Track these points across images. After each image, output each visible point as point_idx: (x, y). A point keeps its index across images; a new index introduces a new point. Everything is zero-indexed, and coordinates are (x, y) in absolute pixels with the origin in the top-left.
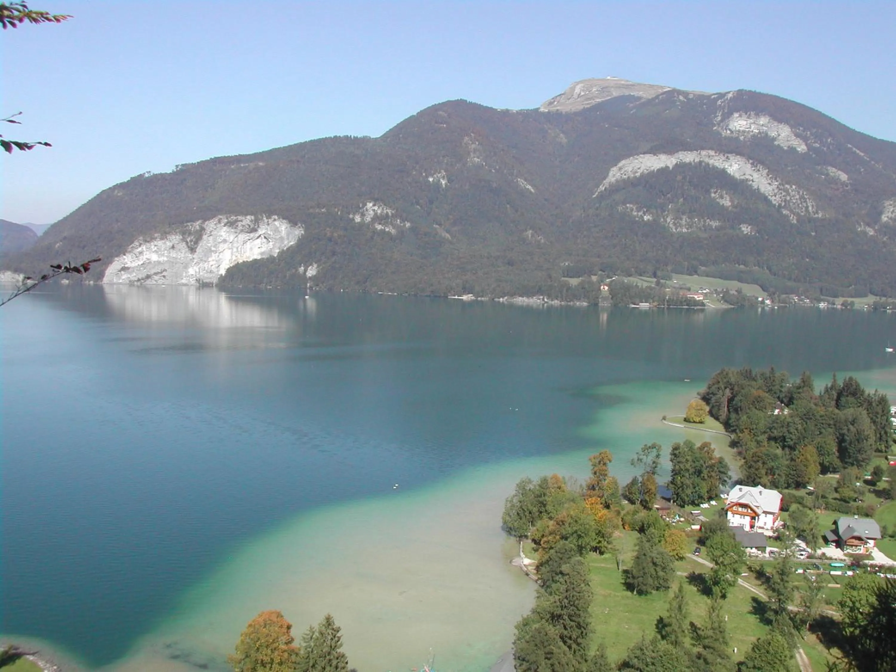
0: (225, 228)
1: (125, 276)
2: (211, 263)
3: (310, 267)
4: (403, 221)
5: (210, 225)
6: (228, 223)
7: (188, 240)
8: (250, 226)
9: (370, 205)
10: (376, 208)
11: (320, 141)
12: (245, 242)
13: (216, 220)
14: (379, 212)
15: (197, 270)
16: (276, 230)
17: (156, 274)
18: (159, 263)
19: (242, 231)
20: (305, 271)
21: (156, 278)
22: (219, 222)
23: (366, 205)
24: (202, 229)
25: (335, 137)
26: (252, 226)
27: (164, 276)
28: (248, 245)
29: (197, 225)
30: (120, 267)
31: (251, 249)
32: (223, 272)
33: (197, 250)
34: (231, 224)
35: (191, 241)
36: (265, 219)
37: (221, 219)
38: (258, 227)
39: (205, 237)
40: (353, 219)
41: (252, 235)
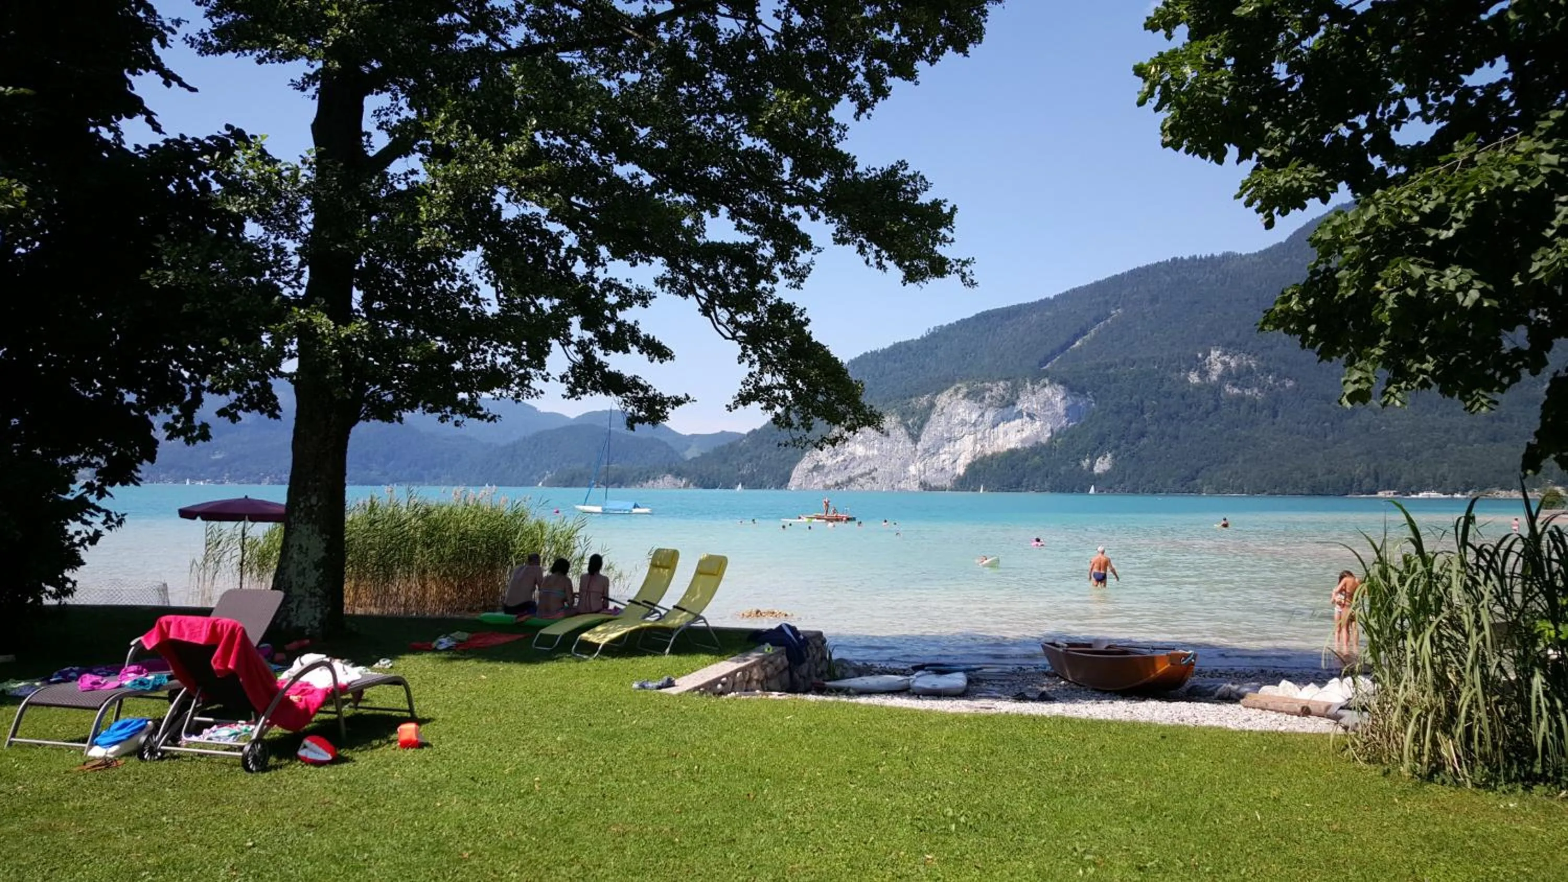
0: (964, 402)
1: (817, 478)
2: (943, 457)
3: (1100, 459)
4: (1280, 377)
5: (943, 399)
6: (968, 393)
7: (910, 422)
8: (1003, 397)
9: (1215, 354)
10: (1227, 358)
11: (1147, 269)
12: (995, 425)
13: (951, 391)
14: (1233, 364)
15: (922, 468)
16: (1048, 403)
17: (862, 476)
18: (867, 458)
19: (990, 405)
20: (1092, 466)
21: (861, 480)
22: (957, 391)
23: (1209, 354)
24: (932, 406)
25: (1174, 259)
26: (1007, 396)
27: (873, 479)
28: (1002, 427)
29: (924, 401)
30: (811, 466)
31: (1006, 433)
32: (961, 471)
33: (922, 437)
34: (974, 395)
35: (914, 424)
36: (1028, 384)
37: (959, 388)
38: (1018, 398)
39: (934, 417)
40: (1186, 380)
41: (1006, 411)
